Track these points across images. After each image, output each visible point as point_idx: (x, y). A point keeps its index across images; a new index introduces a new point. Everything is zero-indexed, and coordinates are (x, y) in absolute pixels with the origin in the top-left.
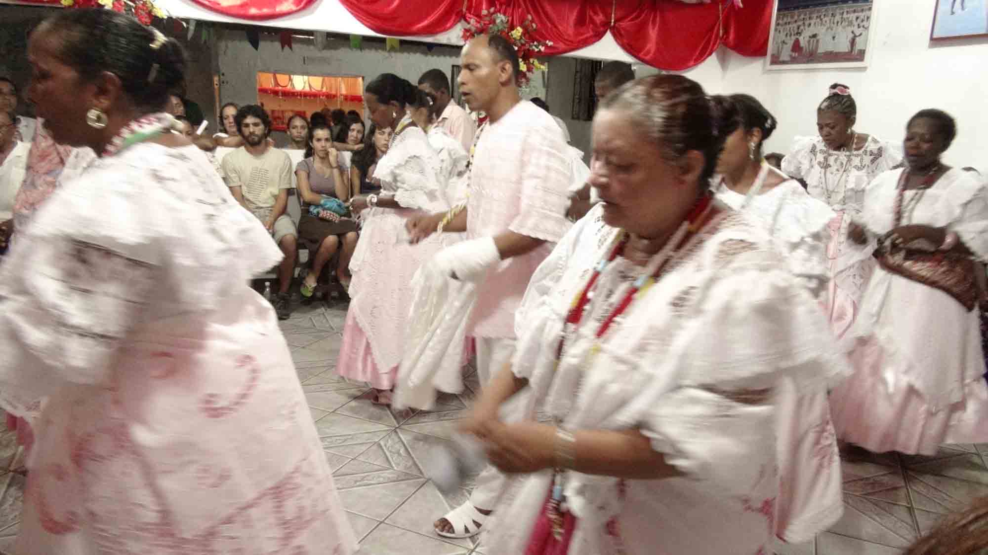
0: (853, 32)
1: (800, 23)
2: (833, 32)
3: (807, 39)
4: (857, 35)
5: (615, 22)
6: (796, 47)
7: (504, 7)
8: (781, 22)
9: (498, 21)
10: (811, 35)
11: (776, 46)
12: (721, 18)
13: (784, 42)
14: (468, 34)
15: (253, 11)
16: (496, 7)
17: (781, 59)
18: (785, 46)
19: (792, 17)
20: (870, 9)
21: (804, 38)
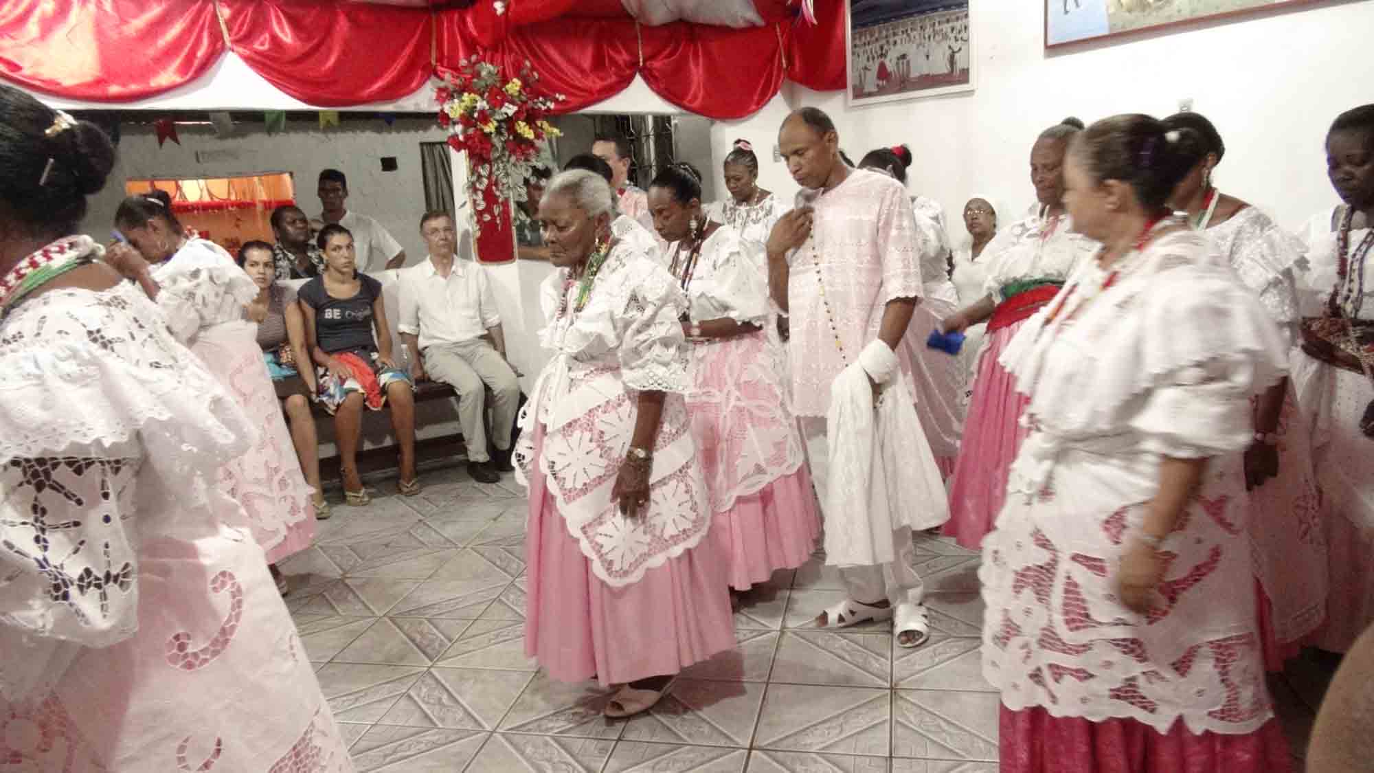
0: (950, 47)
1: (884, 42)
2: (926, 50)
3: (894, 61)
4: (956, 49)
5: (644, 61)
6: (883, 73)
7: (489, 54)
8: (858, 42)
9: (484, 73)
10: (898, 55)
11: (857, 74)
12: (781, 43)
13: (866, 68)
14: (444, 95)
15: (114, 89)
16: (478, 54)
17: (866, 90)
18: (868, 72)
19: (872, 36)
20: (967, 16)
21: (891, 61)
